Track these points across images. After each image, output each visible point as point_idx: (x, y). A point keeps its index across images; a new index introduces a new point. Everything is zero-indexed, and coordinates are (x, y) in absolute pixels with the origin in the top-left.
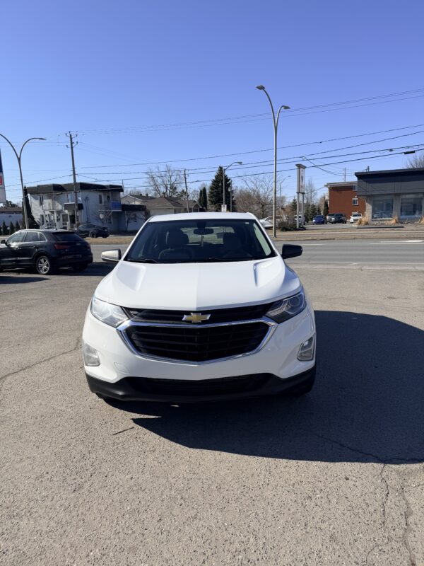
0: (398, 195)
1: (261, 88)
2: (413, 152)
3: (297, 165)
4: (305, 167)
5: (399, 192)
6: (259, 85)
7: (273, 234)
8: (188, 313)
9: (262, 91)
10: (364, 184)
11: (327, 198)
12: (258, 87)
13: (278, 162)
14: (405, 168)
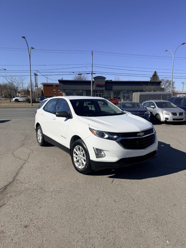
0: (75, 90)
1: (24, 37)
2: (81, 74)
3: (34, 74)
4: (37, 75)
5: (75, 89)
6: (23, 36)
7: (31, 104)
8: (139, 132)
9: (24, 39)
10: (62, 85)
11: (42, 89)
12: (22, 37)
13: (31, 71)
14: (73, 80)
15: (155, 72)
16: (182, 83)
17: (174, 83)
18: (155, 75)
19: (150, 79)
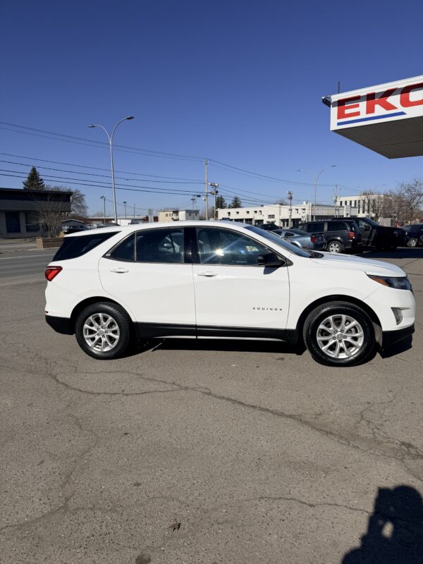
15: (34, 170)
16: (101, 198)
17: (83, 197)
18: (34, 176)
19: (24, 186)
